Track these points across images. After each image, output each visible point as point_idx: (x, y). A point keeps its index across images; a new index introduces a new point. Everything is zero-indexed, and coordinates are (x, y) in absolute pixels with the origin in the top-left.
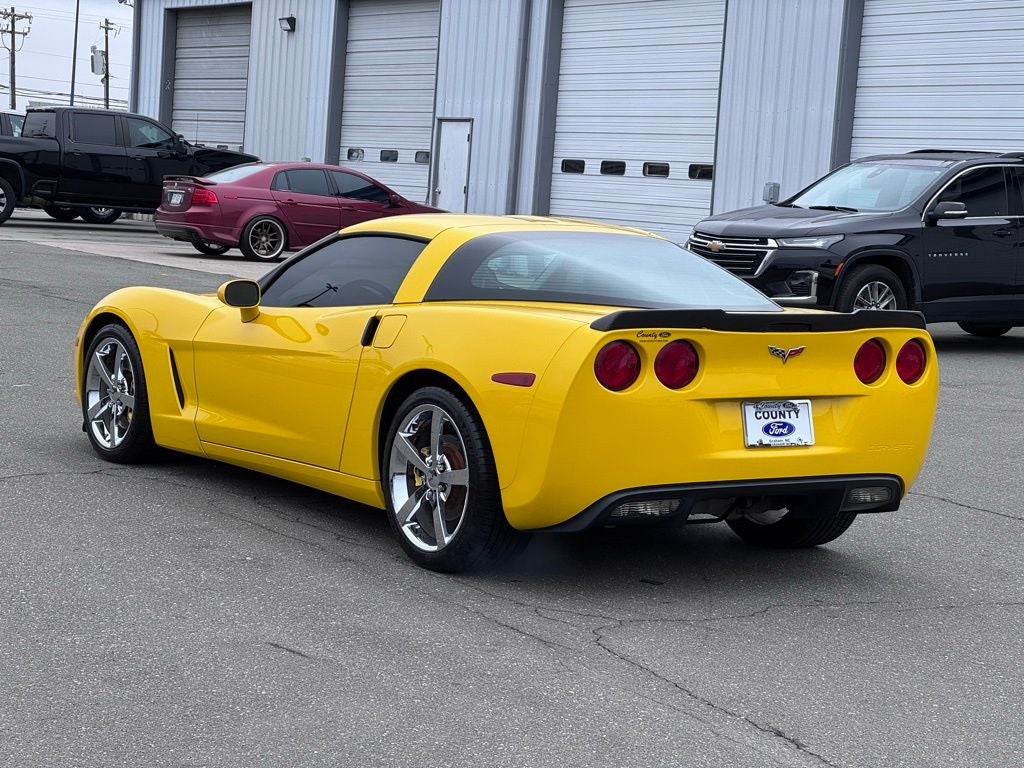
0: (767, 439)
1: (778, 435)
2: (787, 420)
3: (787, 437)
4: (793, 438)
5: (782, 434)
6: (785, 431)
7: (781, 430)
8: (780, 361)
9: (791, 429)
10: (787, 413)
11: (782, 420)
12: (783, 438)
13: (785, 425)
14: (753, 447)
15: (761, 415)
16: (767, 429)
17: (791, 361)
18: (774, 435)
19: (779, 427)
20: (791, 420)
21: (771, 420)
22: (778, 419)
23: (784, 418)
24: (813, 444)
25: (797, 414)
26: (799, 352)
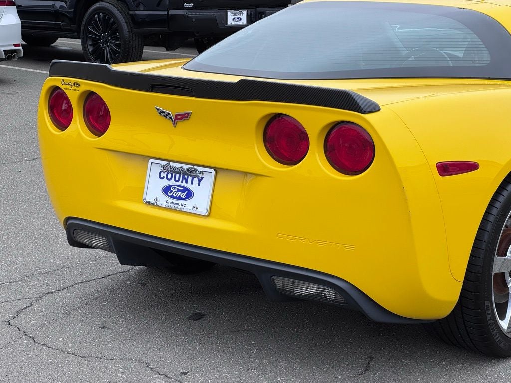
0: (163, 200)
1: (176, 198)
2: (188, 185)
3: (183, 202)
4: (189, 205)
5: (180, 198)
6: (184, 195)
7: (180, 193)
8: (171, 123)
9: (189, 194)
10: (190, 179)
11: (184, 184)
12: (180, 202)
13: (185, 189)
14: (148, 203)
15: (165, 175)
16: (166, 190)
17: (180, 124)
18: (172, 197)
19: (179, 191)
20: (193, 186)
21: (172, 182)
22: (180, 183)
23: (186, 182)
24: (208, 216)
25: (200, 181)
26: (185, 116)
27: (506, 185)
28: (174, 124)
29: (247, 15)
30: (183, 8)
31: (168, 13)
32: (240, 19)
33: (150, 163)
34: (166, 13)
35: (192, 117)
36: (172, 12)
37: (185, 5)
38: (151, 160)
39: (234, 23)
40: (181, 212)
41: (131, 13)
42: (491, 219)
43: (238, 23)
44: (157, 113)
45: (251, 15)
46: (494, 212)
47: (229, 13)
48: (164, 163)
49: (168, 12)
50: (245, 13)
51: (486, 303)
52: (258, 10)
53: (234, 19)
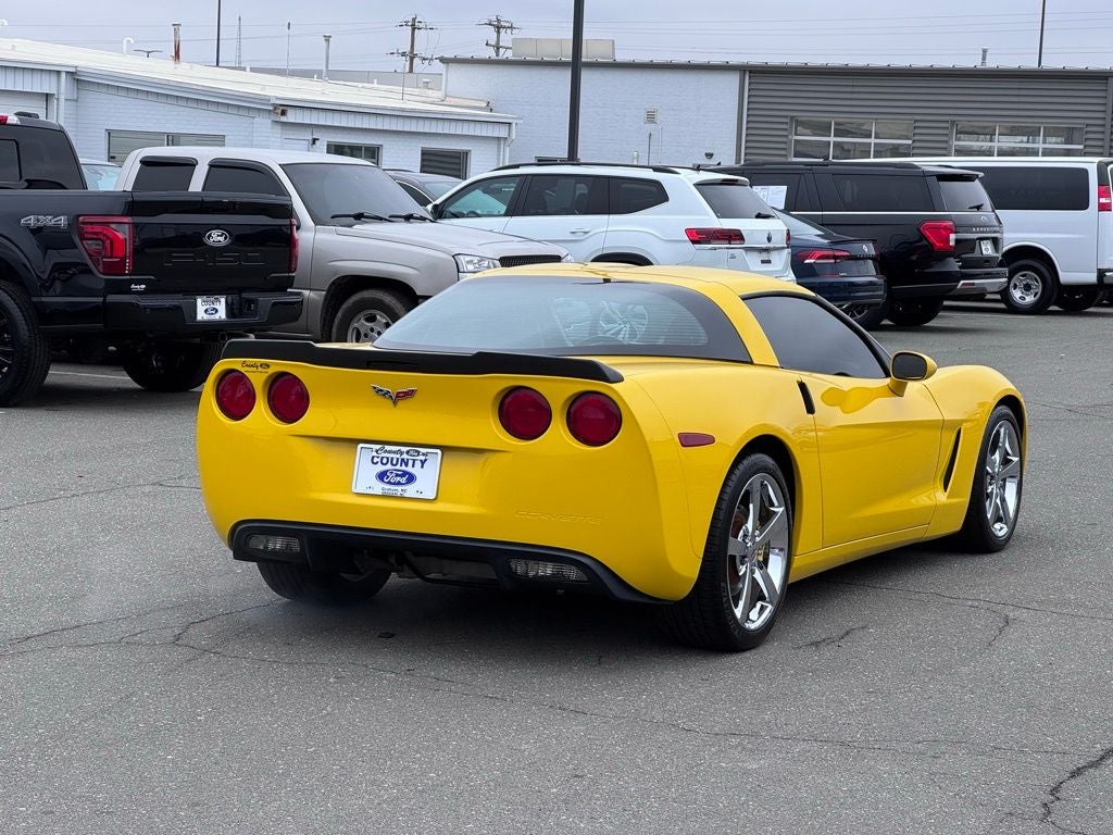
0: (379, 488)
1: (394, 484)
2: (409, 469)
3: (403, 487)
4: (410, 490)
5: (399, 483)
6: (404, 480)
7: (399, 478)
8: (390, 402)
9: (411, 478)
10: (410, 462)
11: (404, 468)
12: (399, 488)
13: (405, 473)
14: (359, 493)
15: (379, 460)
16: (382, 476)
17: (401, 403)
18: (389, 483)
19: (397, 475)
20: (416, 470)
21: (389, 466)
22: (398, 467)
23: (406, 465)
24: (435, 499)
25: (423, 463)
26: (409, 394)
27: (744, 458)
28: (395, 403)
29: (227, 302)
30: (130, 292)
31: (104, 300)
32: (217, 311)
33: (359, 449)
34: (101, 299)
35: (417, 395)
36: (112, 298)
37: (133, 286)
38: (361, 445)
39: (206, 317)
40: (402, 498)
41: (34, 299)
42: (726, 497)
43: (212, 317)
44: (373, 392)
45: (232, 303)
46: (728, 490)
47: (199, 301)
48: (378, 447)
49: (105, 297)
50: (223, 300)
51: (722, 584)
52: (244, 295)
53: (206, 311)
